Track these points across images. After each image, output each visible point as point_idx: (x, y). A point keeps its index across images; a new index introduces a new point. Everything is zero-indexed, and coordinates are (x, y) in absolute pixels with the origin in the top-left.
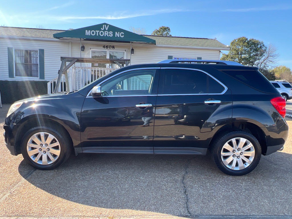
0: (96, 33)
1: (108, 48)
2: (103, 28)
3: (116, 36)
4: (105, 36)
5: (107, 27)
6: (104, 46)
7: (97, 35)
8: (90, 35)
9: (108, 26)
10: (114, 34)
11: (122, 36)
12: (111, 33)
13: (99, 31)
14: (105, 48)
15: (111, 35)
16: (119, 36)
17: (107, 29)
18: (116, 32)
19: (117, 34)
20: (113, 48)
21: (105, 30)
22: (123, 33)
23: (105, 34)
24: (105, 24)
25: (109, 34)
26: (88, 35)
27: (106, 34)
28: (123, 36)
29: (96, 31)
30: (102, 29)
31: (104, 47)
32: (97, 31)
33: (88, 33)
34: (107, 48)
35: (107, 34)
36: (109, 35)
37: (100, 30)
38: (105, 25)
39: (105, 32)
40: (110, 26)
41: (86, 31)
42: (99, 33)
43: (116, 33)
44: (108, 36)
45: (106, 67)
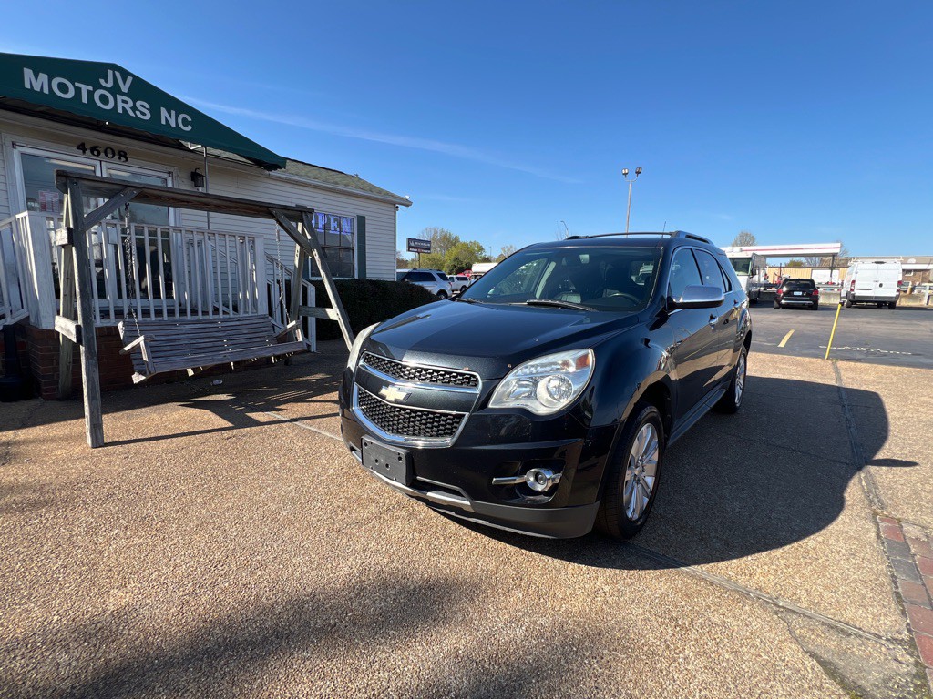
0: (78, 90)
1: (99, 154)
2: (106, 81)
3: (163, 122)
4: (120, 110)
5: (124, 83)
6: (87, 145)
7: (84, 101)
8: (46, 91)
9: (130, 79)
10: (155, 113)
11: (185, 125)
12: (143, 106)
13: (91, 88)
14: (88, 152)
15: (143, 114)
16: (173, 124)
17: (125, 89)
18: (163, 110)
19: (168, 117)
20: (123, 159)
21: (115, 90)
22: (189, 119)
23: (120, 104)
24: (115, 67)
25: (134, 109)
26: (37, 88)
27: (123, 104)
28: (190, 127)
29: (77, 84)
30: (102, 81)
31: (82, 147)
32: (85, 88)
33: (35, 82)
34: (96, 153)
35: (128, 107)
36: (138, 113)
37: (98, 86)
38: (117, 73)
39: (119, 97)
40: (137, 80)
41: (28, 72)
42: (90, 94)
43: (164, 112)
44: (132, 114)
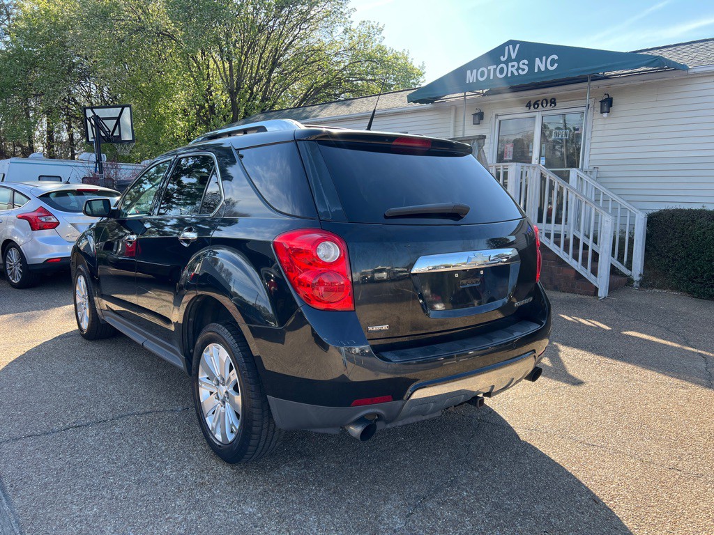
0: (489, 71)
1: (540, 105)
2: (504, 56)
3: (536, 71)
4: (510, 75)
5: (514, 51)
6: (530, 102)
7: (491, 78)
8: (475, 81)
9: (518, 45)
10: (531, 65)
11: (552, 65)
12: (524, 64)
13: (495, 66)
14: (532, 107)
15: (523, 70)
16: (543, 69)
17: (513, 56)
18: (537, 60)
19: (540, 64)
20: (553, 105)
21: (510, 59)
22: (556, 57)
23: (510, 69)
24: (510, 43)
25: (519, 68)
26: (471, 81)
27: (512, 69)
28: (556, 65)
29: (489, 68)
30: (501, 58)
31: (529, 105)
32: (493, 68)
33: (471, 77)
35: (514, 70)
36: (520, 71)
37: (499, 63)
38: (511, 47)
39: (510, 64)
40: (523, 44)
41: (469, 72)
42: (495, 70)
44: (516, 74)
45: (530, 163)
